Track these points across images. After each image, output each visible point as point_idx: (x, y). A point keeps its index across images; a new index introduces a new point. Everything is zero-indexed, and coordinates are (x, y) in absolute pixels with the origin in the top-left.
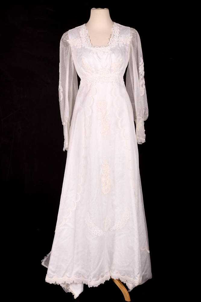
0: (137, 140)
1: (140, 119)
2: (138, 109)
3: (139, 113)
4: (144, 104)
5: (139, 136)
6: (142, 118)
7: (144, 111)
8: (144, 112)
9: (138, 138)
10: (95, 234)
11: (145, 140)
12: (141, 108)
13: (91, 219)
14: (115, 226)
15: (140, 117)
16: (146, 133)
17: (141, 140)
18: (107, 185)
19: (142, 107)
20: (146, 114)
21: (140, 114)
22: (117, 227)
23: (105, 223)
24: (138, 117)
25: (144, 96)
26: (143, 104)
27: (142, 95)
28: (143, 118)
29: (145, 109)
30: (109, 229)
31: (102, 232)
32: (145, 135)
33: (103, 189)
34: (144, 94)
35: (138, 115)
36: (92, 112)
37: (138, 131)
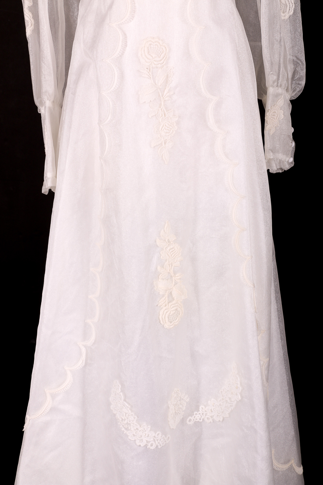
0: (269, 162)
1: (277, 96)
2: (272, 64)
3: (275, 77)
4: (293, 47)
5: (273, 151)
6: (284, 92)
7: (290, 68)
8: (293, 71)
9: (271, 155)
10: (138, 443)
11: (292, 160)
12: (282, 60)
13: (125, 400)
14: (201, 412)
15: (280, 90)
16: (295, 136)
17: (280, 161)
18: (174, 302)
19: (285, 56)
20: (297, 77)
21: (278, 79)
22: (206, 415)
23: (168, 407)
24: (271, 91)
25: (292, 18)
26: (288, 45)
27: (287, 17)
28: (287, 90)
29: (296, 64)
30: (183, 421)
31: (160, 435)
32: (294, 144)
33: (161, 313)
34: (292, 13)
35: (271, 83)
36: (122, 76)
37: (272, 133)
